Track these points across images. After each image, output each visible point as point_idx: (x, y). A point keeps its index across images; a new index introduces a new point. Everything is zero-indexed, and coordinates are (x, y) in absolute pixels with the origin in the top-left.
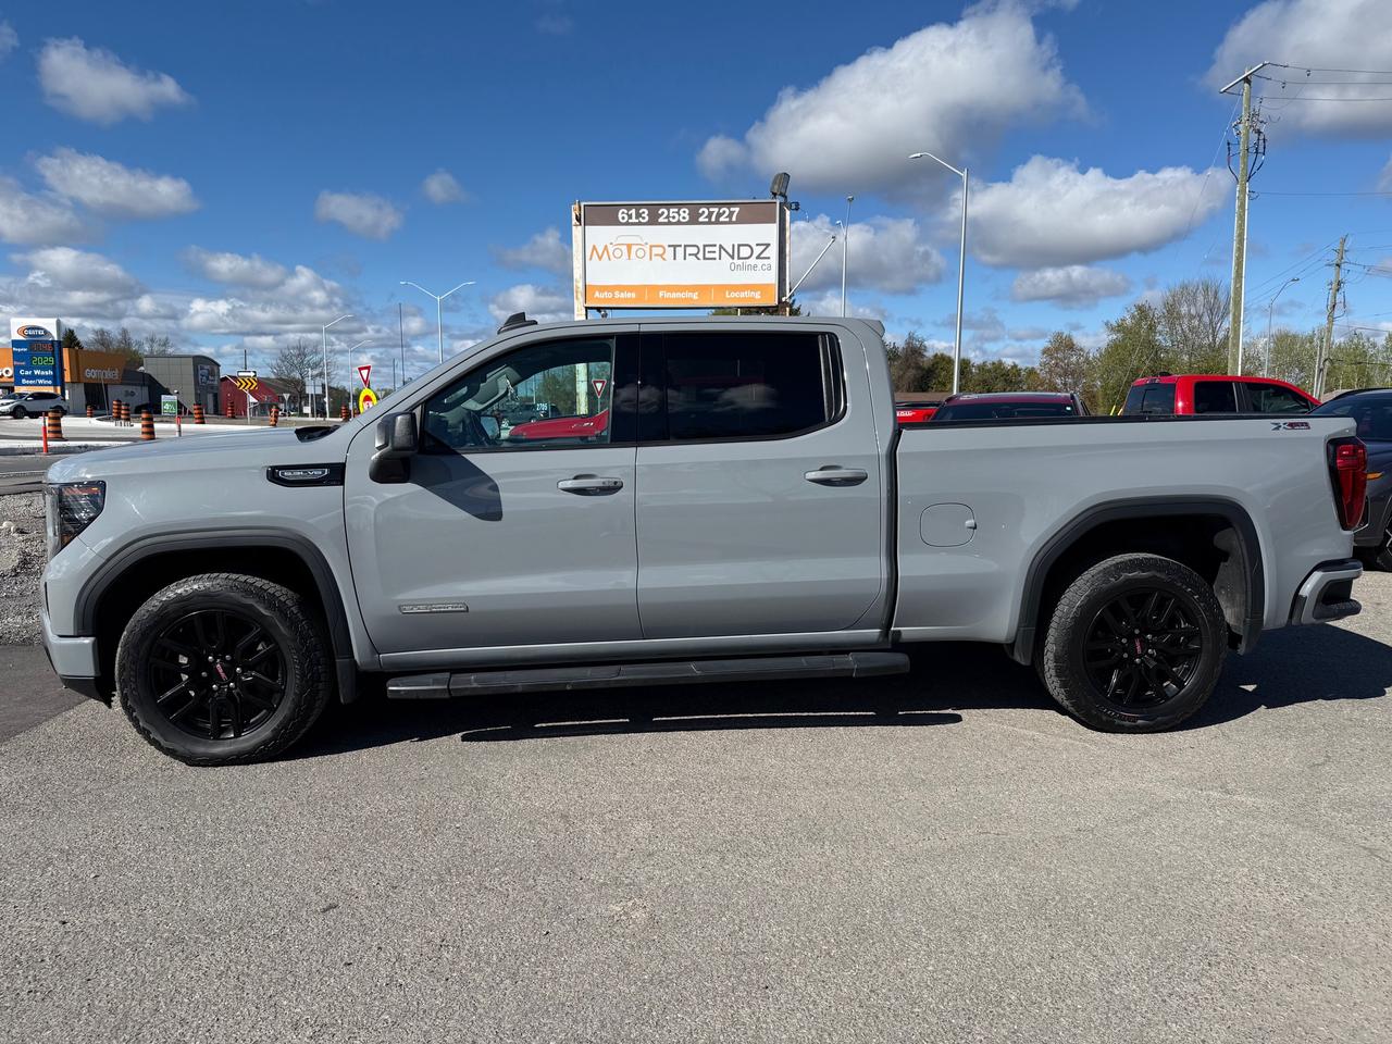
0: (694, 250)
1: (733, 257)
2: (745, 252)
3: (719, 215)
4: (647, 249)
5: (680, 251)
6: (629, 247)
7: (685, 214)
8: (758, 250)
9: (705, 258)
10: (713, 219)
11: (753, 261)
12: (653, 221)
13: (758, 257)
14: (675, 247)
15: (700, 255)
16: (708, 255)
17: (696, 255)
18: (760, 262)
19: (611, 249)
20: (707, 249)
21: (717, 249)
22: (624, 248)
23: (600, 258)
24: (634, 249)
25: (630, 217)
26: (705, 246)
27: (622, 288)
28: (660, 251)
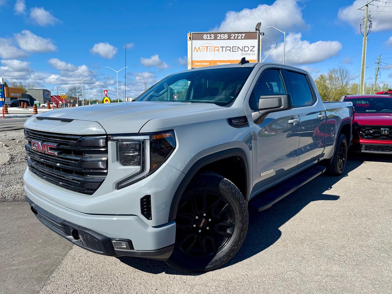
0: (229, 48)
1: (242, 51)
2: (246, 49)
3: (238, 37)
4: (213, 48)
5: (224, 49)
6: (207, 47)
7: (226, 36)
8: (251, 48)
9: (233, 51)
10: (236, 38)
11: (249, 52)
12: (215, 38)
13: (251, 51)
14: (223, 47)
15: (231, 50)
16: (234, 50)
17: (230, 50)
18: (252, 52)
19: (201, 48)
20: (234, 48)
21: (237, 48)
22: (205, 48)
23: (197, 51)
24: (209, 48)
25: (208, 37)
26: (233, 47)
27: (204, 61)
28: (217, 49)
